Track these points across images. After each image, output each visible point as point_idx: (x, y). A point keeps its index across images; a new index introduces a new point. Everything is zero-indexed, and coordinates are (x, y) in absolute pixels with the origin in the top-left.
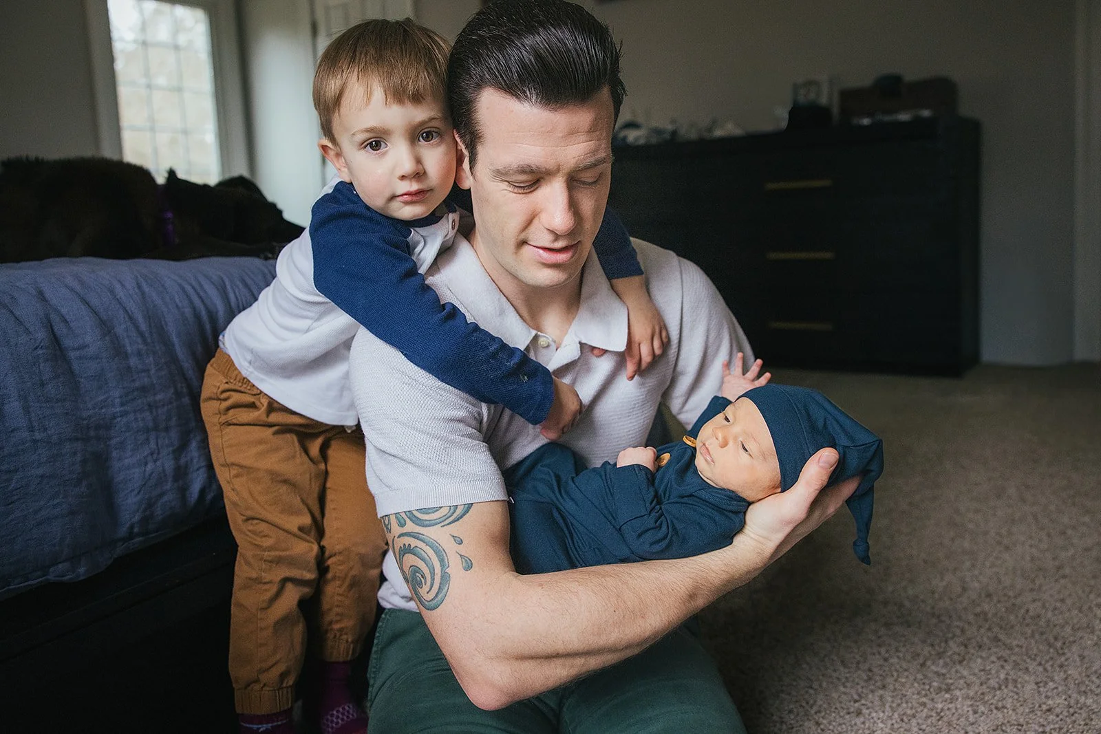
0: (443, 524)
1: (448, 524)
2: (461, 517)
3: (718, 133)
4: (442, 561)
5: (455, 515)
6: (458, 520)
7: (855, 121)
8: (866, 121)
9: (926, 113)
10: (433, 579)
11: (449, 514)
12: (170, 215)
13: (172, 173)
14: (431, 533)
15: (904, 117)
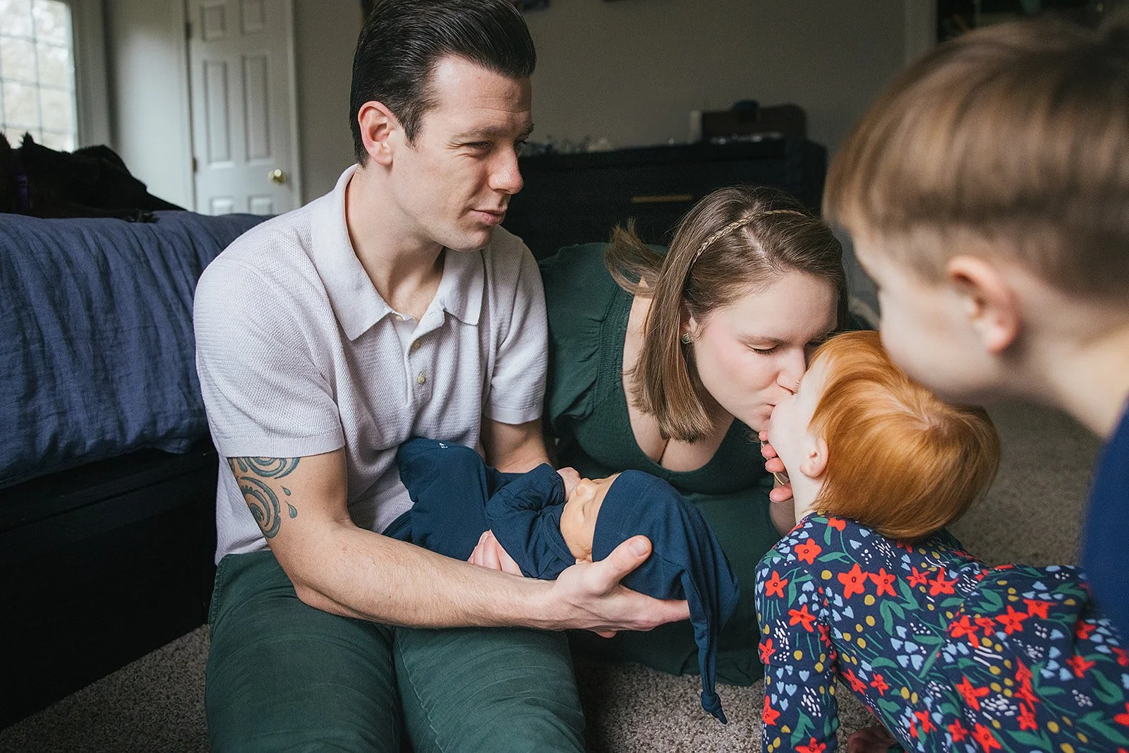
0: (275, 476)
1: (280, 477)
2: (290, 472)
3: (592, 148)
4: (275, 506)
5: (285, 469)
6: (287, 474)
7: (714, 140)
8: (722, 141)
9: (776, 135)
10: (269, 518)
11: (280, 468)
12: (25, 178)
13: (28, 139)
14: (268, 482)
15: (757, 138)
